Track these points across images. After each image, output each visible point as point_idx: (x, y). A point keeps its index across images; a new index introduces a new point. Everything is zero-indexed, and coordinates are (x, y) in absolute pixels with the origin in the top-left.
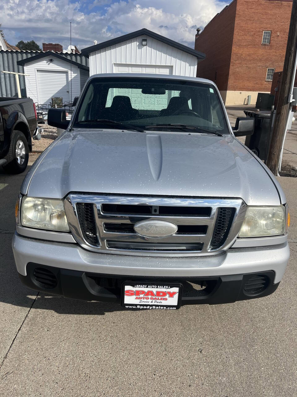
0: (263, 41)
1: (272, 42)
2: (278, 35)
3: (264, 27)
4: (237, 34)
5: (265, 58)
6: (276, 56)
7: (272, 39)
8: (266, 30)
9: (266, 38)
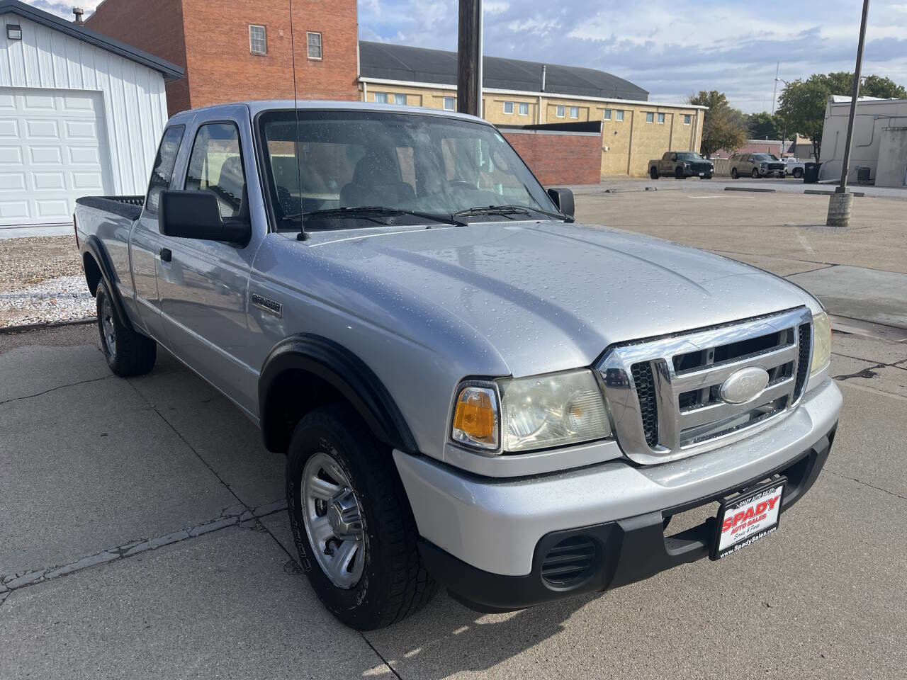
0: (253, 47)
1: (271, 49)
2: (282, 37)
3: (249, 16)
4: (191, 27)
5: (263, 83)
6: (285, 79)
7: (270, 43)
8: (255, 23)
9: (257, 42)
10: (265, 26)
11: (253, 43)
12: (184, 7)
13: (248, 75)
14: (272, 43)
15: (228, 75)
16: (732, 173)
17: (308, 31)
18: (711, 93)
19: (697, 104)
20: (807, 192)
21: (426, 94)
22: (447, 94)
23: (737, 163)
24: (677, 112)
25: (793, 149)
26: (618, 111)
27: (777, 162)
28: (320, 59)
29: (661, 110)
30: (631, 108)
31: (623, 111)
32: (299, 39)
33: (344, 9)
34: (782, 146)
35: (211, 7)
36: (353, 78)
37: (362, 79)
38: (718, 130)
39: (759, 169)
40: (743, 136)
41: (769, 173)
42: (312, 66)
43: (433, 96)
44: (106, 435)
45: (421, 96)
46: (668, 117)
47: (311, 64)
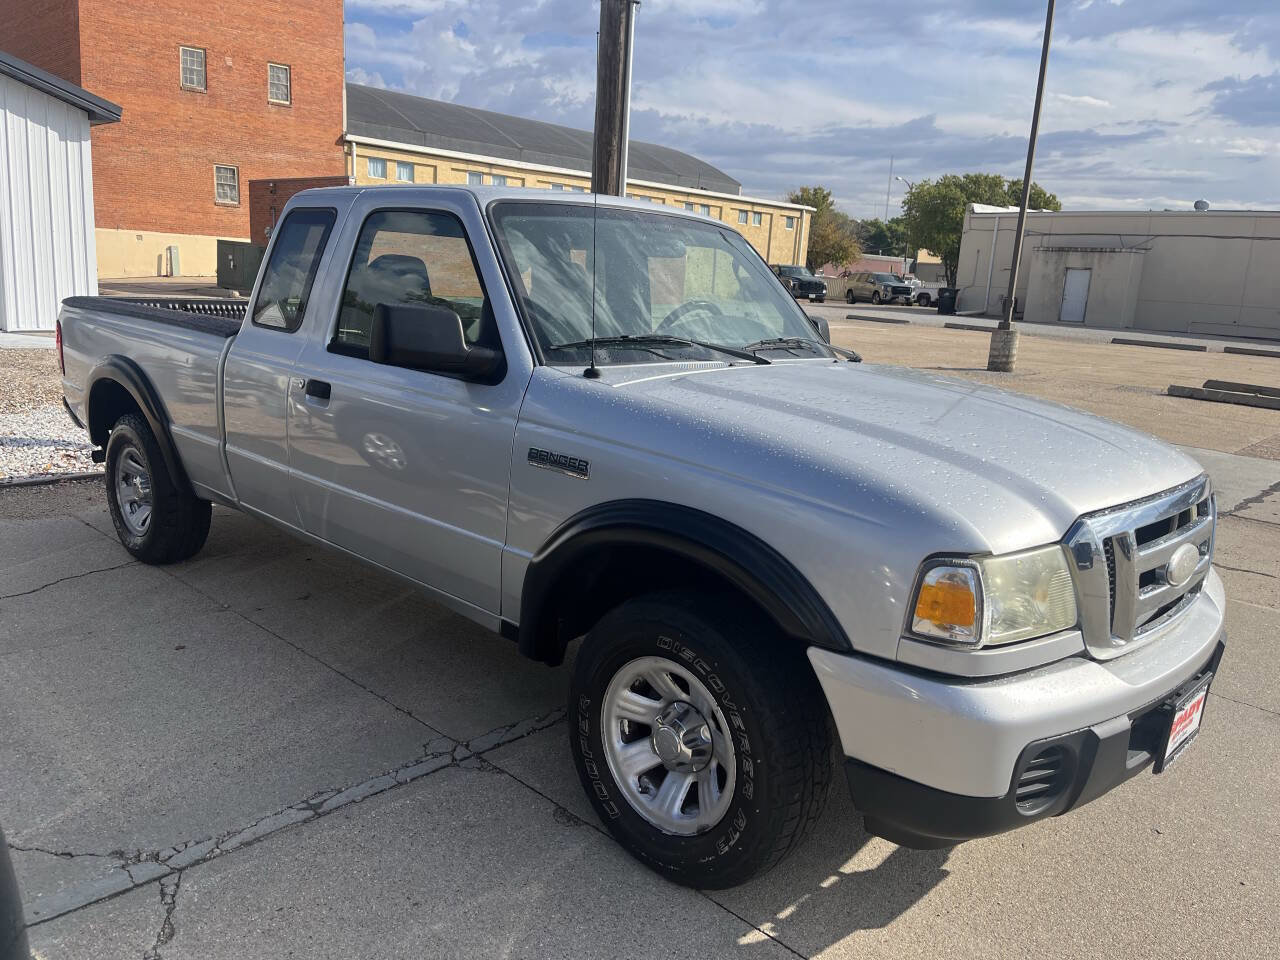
0: (185, 79)
1: (213, 84)
2: (230, 67)
3: (181, 35)
4: (91, 44)
5: (198, 131)
6: (233, 128)
7: (211, 75)
8: (189, 44)
9: (192, 71)
10: (205, 50)
11: (185, 73)
12: (81, 14)
13: (175, 118)
14: (214, 75)
15: (145, 117)
16: (847, 297)
17: (269, 62)
18: (815, 190)
19: (798, 203)
20: (948, 326)
21: (441, 165)
22: (471, 168)
23: (852, 284)
24: (777, 213)
25: (914, 268)
26: (703, 205)
27: (901, 285)
28: (288, 103)
29: (757, 209)
30: (720, 203)
31: (708, 206)
32: (256, 72)
33: (325, 36)
34: (902, 264)
35: (124, 17)
36: (335, 135)
37: (349, 137)
38: (824, 238)
39: (881, 293)
40: (855, 249)
41: (893, 298)
42: (275, 113)
43: (453, 169)
44: (183, 648)
45: (435, 167)
46: (766, 218)
47: (274, 110)
